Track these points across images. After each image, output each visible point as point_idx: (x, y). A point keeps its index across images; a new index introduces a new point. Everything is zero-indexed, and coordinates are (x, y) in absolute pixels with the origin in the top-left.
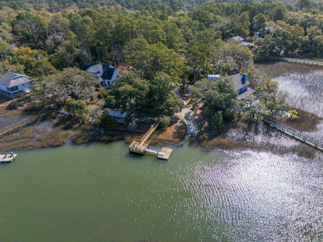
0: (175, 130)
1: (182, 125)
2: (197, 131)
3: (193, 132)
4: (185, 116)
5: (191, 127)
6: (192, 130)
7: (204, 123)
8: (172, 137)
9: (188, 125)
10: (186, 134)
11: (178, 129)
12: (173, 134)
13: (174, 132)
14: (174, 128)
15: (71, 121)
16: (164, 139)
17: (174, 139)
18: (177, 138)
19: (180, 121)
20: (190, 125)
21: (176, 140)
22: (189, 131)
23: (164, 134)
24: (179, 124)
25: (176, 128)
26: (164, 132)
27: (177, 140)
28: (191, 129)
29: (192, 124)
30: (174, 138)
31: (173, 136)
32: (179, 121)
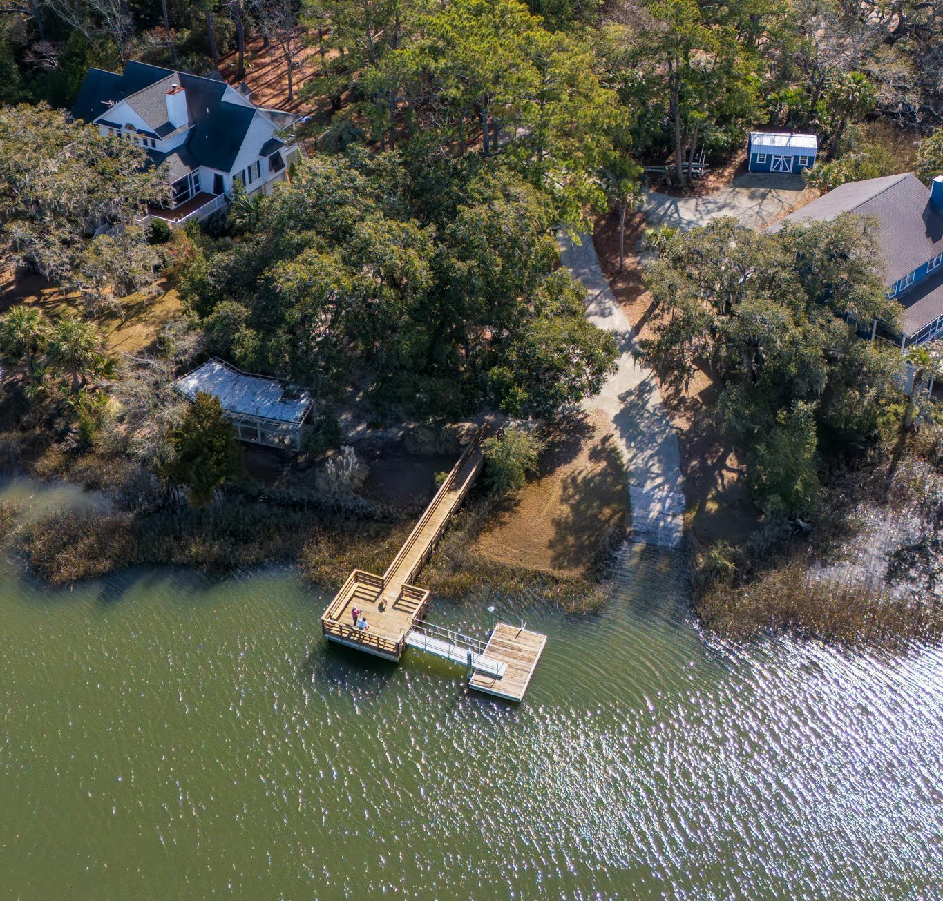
0: (566, 508)
1: (603, 474)
2: (679, 520)
3: (657, 520)
4: (622, 412)
5: (649, 485)
6: (656, 508)
7: (721, 464)
8: (551, 553)
9: (632, 474)
10: (620, 537)
11: (579, 502)
12: (550, 533)
13: (557, 523)
14: (557, 491)
15: (24, 429)
16: (504, 567)
17: (560, 568)
18: (576, 562)
19: (590, 444)
20: (644, 474)
21: (565, 574)
22: (636, 512)
23: (506, 530)
24: (590, 465)
25: (571, 491)
26: (506, 517)
27: (575, 573)
28: (649, 498)
29: (655, 469)
30: (557, 562)
31: (551, 545)
32: (587, 446)
